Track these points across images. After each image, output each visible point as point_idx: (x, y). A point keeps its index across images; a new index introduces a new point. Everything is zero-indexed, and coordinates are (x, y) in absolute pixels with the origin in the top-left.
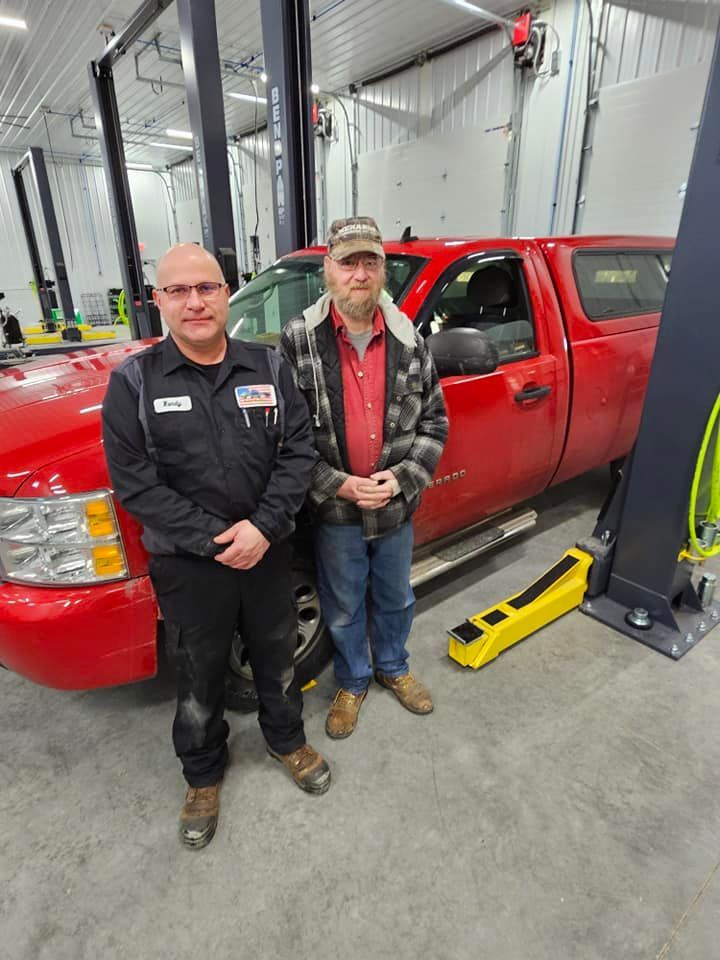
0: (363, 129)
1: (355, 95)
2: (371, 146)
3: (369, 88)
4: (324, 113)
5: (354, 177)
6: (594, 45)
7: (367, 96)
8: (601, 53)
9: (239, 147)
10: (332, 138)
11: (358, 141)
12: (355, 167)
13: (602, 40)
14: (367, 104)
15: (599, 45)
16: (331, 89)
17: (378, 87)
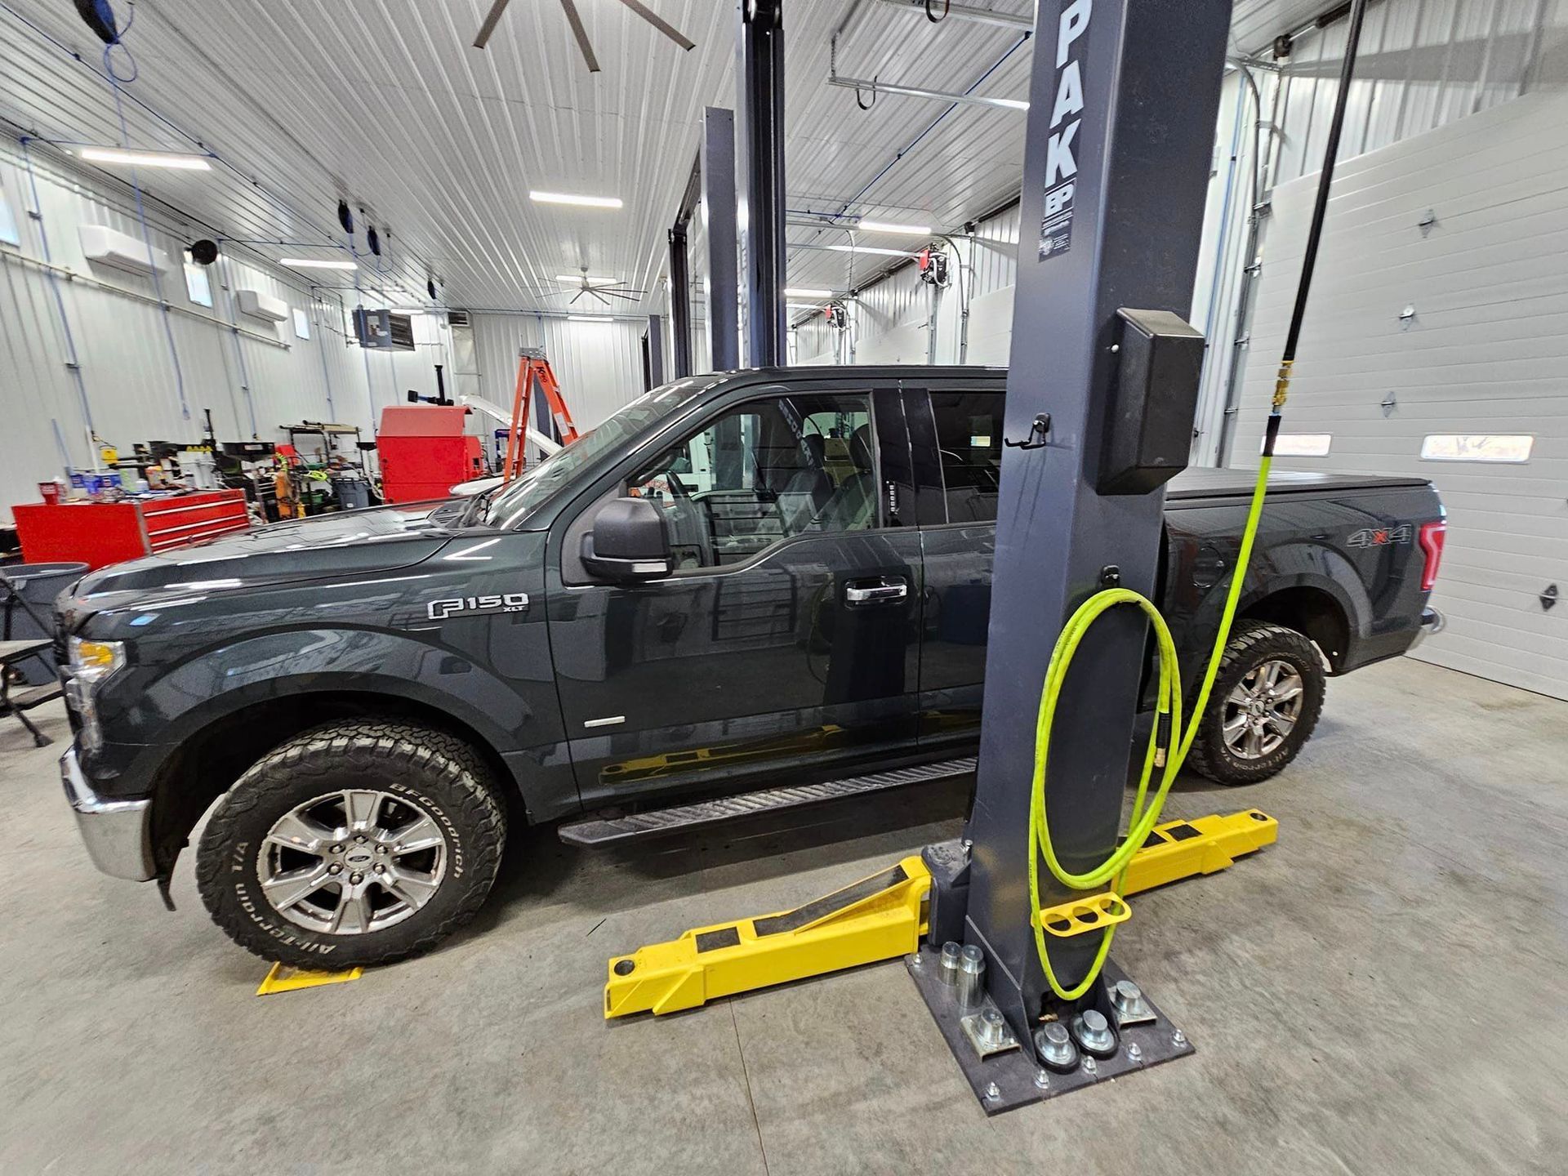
0: (978, 271)
1: (971, 234)
2: (985, 288)
3: (988, 223)
4: (937, 257)
5: (964, 326)
6: (1264, 133)
7: (987, 233)
8: (1276, 140)
9: (857, 301)
10: (946, 283)
11: (972, 284)
12: (965, 314)
13: (1279, 124)
14: (986, 243)
15: (1273, 130)
16: (946, 230)
17: (997, 221)
